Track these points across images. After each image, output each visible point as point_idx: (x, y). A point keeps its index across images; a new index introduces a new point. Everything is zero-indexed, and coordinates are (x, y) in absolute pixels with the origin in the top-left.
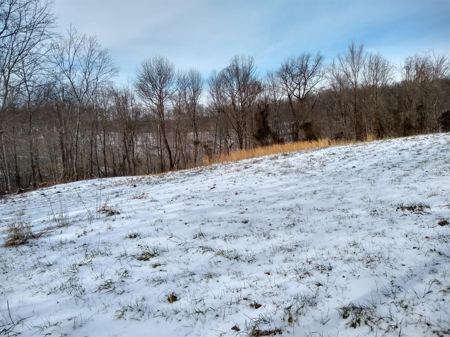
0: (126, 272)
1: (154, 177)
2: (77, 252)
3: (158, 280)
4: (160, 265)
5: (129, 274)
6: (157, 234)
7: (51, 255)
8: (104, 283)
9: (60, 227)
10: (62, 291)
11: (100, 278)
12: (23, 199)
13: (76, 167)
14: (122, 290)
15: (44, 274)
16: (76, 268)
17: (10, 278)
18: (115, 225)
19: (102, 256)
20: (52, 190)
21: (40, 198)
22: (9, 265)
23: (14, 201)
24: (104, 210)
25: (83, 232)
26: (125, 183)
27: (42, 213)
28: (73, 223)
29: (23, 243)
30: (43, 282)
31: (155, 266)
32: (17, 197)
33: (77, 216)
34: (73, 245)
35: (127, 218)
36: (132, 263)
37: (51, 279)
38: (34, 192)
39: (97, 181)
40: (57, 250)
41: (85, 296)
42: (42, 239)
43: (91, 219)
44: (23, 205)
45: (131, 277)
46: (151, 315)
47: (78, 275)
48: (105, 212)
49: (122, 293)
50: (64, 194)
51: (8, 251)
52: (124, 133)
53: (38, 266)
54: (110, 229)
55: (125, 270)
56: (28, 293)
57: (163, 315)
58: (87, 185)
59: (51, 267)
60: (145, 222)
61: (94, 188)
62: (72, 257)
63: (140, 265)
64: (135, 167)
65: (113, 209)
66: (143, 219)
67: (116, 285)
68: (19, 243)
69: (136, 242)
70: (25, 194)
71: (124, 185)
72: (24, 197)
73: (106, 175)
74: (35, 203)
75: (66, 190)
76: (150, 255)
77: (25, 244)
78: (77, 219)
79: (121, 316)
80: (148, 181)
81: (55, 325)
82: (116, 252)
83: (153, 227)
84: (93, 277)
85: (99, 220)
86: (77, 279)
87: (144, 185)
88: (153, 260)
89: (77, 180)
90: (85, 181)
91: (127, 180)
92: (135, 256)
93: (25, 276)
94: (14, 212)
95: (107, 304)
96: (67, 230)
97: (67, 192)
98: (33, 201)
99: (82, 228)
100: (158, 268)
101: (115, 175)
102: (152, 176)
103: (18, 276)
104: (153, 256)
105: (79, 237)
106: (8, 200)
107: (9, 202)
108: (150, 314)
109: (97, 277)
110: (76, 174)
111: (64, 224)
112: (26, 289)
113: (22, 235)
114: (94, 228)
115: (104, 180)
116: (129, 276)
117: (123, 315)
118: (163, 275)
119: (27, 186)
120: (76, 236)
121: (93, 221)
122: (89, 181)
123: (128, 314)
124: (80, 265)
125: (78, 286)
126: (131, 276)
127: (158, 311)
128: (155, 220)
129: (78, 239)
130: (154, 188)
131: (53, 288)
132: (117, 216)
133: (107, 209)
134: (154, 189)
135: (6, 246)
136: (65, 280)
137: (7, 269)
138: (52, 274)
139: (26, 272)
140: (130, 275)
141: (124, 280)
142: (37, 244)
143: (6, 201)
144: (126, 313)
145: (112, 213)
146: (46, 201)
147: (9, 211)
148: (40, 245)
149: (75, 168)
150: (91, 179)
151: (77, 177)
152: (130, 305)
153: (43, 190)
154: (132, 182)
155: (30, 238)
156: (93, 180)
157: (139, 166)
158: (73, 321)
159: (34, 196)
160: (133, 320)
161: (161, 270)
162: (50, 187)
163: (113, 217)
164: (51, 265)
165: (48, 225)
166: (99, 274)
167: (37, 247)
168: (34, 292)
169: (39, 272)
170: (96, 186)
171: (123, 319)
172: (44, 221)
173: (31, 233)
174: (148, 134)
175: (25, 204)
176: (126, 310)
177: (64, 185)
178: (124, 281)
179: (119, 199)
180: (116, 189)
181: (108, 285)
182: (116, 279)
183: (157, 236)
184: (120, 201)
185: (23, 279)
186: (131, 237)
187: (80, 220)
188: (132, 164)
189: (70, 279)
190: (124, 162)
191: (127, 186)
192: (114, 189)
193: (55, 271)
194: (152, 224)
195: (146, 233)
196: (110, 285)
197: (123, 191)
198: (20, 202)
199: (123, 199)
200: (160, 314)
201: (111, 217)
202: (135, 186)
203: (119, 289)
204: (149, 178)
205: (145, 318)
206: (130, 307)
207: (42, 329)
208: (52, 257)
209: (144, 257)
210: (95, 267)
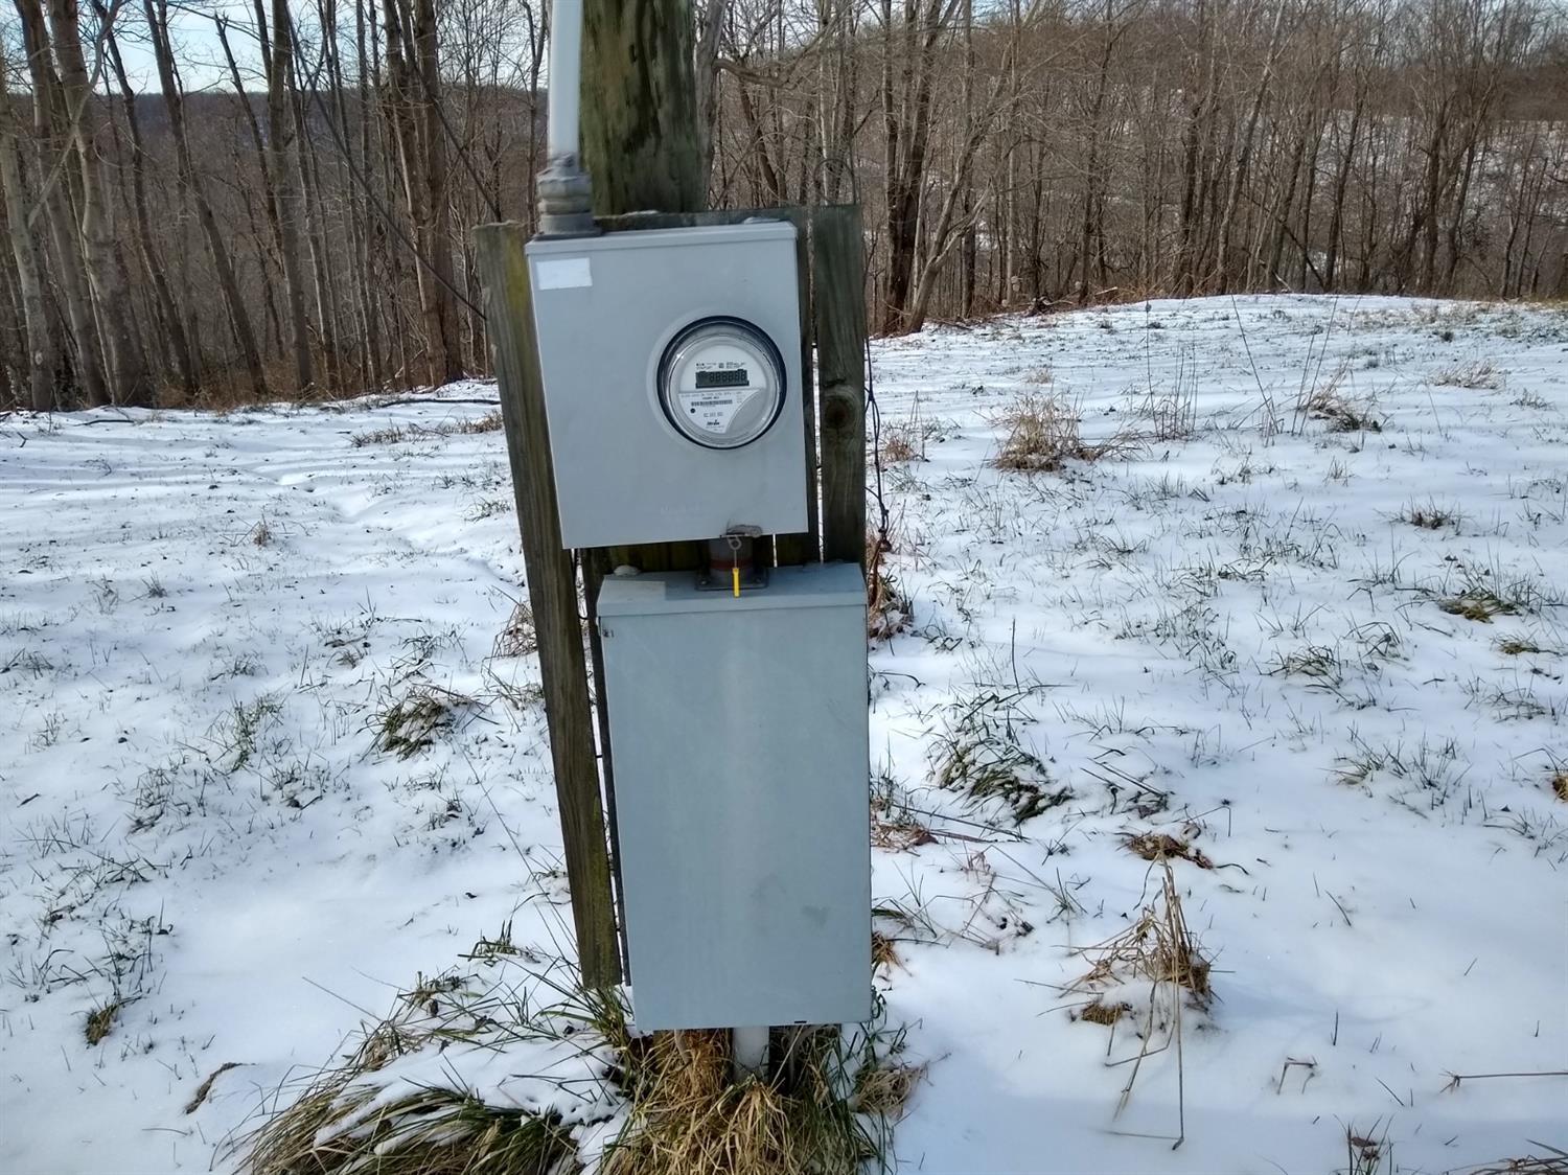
0: (1388, 638)
1: (1533, 310)
2: (1213, 531)
3: (1520, 704)
4: (1536, 650)
5: (1399, 647)
6: (1534, 534)
7: (1131, 521)
8: (1305, 655)
9: (1163, 437)
10: (1161, 639)
11: (1288, 633)
12: (1047, 334)
13: (1226, 242)
14: (1365, 697)
15: (1108, 575)
16: (1209, 580)
17: (1011, 561)
18: (1357, 466)
19: (1301, 563)
20: (1135, 315)
21: (1095, 337)
22: (1008, 523)
23: (1019, 337)
24: (1321, 408)
25: (1238, 471)
26: (1403, 322)
27: (1107, 386)
28: (1206, 433)
29: (1048, 467)
30: (1105, 595)
31: (1514, 649)
32: (1029, 326)
33: (1221, 413)
34: (1201, 505)
35: (1410, 450)
36: (1414, 613)
37: (1127, 594)
38: (1078, 316)
39: (1290, 303)
40: (1150, 510)
41: (1235, 676)
42: (1103, 467)
43: (1270, 431)
44: (1045, 352)
45: (1405, 663)
46: (1475, 815)
47: (1214, 605)
48: (1323, 415)
49: (1363, 707)
50: (1173, 334)
51: (1004, 483)
52: (1442, 115)
53: (1089, 545)
54: (1336, 476)
55: (1388, 631)
56: (1058, 614)
57: (1524, 830)
58: (1255, 311)
59: (1128, 559)
60: (1483, 481)
61: (1279, 326)
62: (1194, 544)
63: (1448, 629)
64: (1454, 262)
65: (1359, 410)
66: (1479, 466)
67: (1346, 673)
68: (1037, 464)
69: (1435, 544)
70: (1052, 318)
71: (1400, 331)
72: (1048, 326)
73: (1329, 283)
74: (1080, 351)
75: (1182, 321)
76: (1499, 603)
77: (1055, 472)
78: (1222, 423)
79: (1355, 779)
80: (1505, 323)
81: (1137, 733)
82: (1358, 562)
83: (1519, 504)
84: (1264, 624)
85: (1300, 440)
86: (1209, 616)
87: (1487, 336)
88: (1507, 627)
89: (1222, 292)
90: (1252, 298)
91: (1416, 310)
92: (1431, 594)
93: (1050, 564)
94: (1019, 369)
95: (1306, 724)
96: (1184, 453)
97: (1183, 327)
98: (1075, 344)
99: (1236, 456)
100: (1525, 660)
101: (1364, 286)
102: (1523, 306)
103: (1030, 561)
104: (1508, 609)
105: (1222, 483)
106: (1003, 331)
107: (1006, 337)
108: (1469, 810)
109: (1277, 626)
110: (1220, 267)
111: (1177, 431)
112: (1054, 602)
113: (1050, 443)
114: (1280, 465)
115: (1322, 303)
116: (1398, 656)
117: (1363, 776)
118: (1543, 689)
119: (1060, 296)
120: (1214, 479)
121: (1278, 439)
122: (1265, 298)
123: (1383, 784)
124: (1224, 575)
125: (1214, 638)
126: (1406, 659)
127: (1506, 809)
128: (1528, 478)
129: (1218, 488)
130: (1534, 355)
131: (1134, 624)
132: (1372, 438)
133: (1333, 404)
134: (1536, 360)
135: (1001, 467)
136: (1173, 609)
137: (1002, 532)
138: (1130, 579)
139: (1055, 554)
140: (1403, 655)
141: (1379, 663)
142: (1088, 476)
143: (998, 333)
144: (1374, 773)
145: (1352, 424)
146: (1114, 349)
147: (1006, 365)
148: (1097, 482)
149: (1221, 248)
150: (1274, 292)
151: (1224, 278)
152: (1394, 754)
153: (1106, 311)
154: (1433, 321)
155: (1071, 454)
156: (1279, 298)
157: (1471, 261)
158: (1190, 739)
159: (1078, 328)
160: (1399, 806)
161: (1536, 671)
162: (1130, 306)
163: (1354, 437)
164: (1129, 551)
165: (1124, 427)
166: (1287, 621)
167: (1088, 486)
168: (1079, 618)
169: (1092, 565)
170: (1290, 319)
171: (1363, 791)
172: (1112, 410)
173: (1075, 440)
174: (1545, 125)
175: (1050, 349)
176: (1378, 767)
177: (1174, 303)
178: (1376, 668)
179: (1381, 377)
180: (1368, 340)
181: (1319, 664)
182: (1349, 651)
183: (1533, 542)
184: (1387, 384)
185: (1044, 572)
186: (1419, 521)
187: (1229, 428)
188: (1443, 249)
189: (1188, 610)
190: (1412, 239)
191: (1411, 336)
192: (1358, 340)
193: (1140, 574)
194: (1517, 494)
195: (1486, 520)
196: (1323, 666)
197: (1396, 350)
198: (1036, 340)
199: (1399, 380)
200: (1512, 823)
201: (1345, 435)
202: (1448, 337)
203: (1355, 690)
204: (1512, 313)
205: (1450, 817)
206: (1395, 761)
207: (1096, 731)
208: (1135, 528)
209: (1469, 604)
210: (1275, 595)
